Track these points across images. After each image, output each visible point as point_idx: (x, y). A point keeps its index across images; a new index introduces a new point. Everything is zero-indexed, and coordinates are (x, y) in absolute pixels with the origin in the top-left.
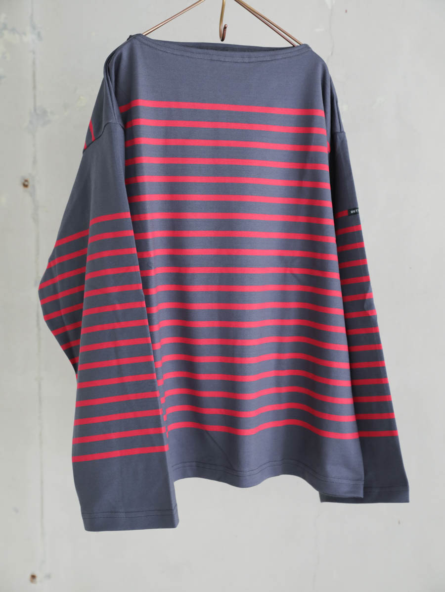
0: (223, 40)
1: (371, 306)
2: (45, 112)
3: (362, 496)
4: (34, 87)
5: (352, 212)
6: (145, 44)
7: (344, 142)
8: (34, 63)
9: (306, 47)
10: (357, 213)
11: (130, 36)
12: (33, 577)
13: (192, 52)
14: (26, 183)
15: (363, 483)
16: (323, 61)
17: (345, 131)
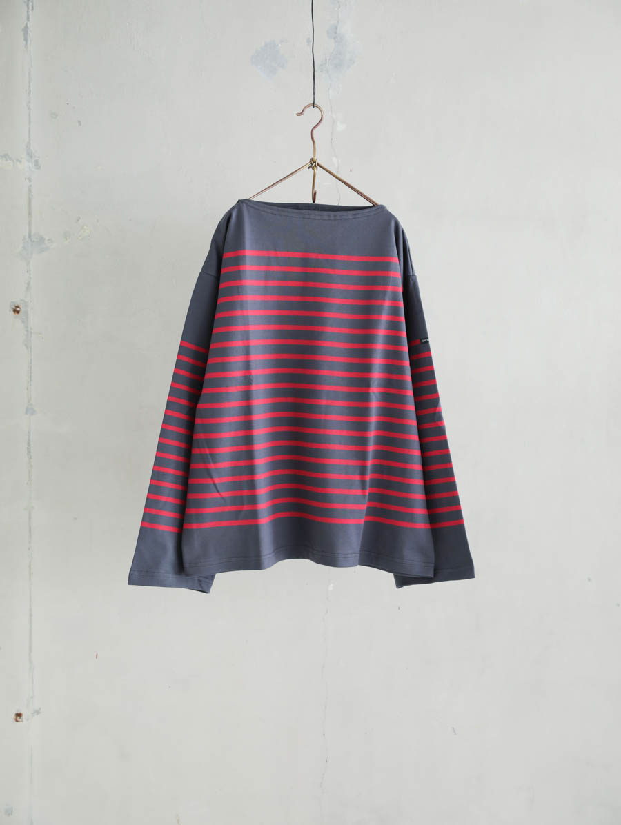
0: (314, 202)
1: (440, 418)
2: (42, 240)
3: (432, 576)
4: (30, 214)
5: (423, 341)
6: (251, 207)
7: (415, 284)
8: (30, 190)
9: (382, 207)
10: (427, 342)
11: (239, 201)
12: (19, 715)
13: (288, 212)
14: (18, 309)
15: (433, 565)
16: (394, 217)
17: (416, 274)
